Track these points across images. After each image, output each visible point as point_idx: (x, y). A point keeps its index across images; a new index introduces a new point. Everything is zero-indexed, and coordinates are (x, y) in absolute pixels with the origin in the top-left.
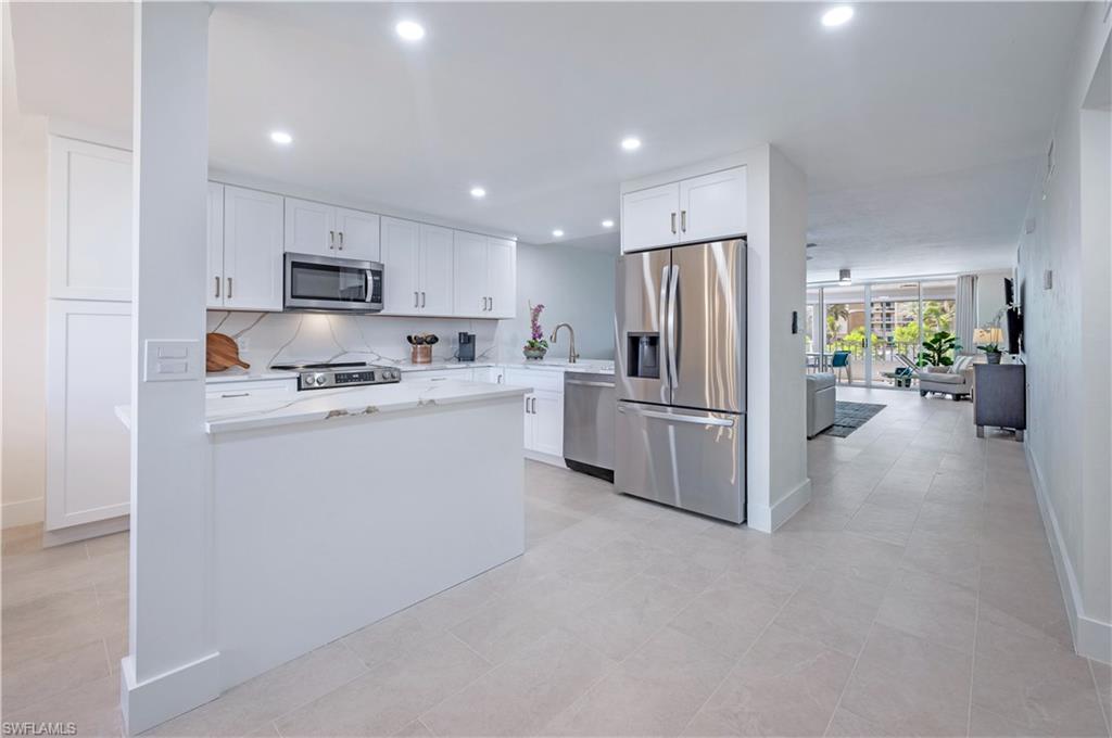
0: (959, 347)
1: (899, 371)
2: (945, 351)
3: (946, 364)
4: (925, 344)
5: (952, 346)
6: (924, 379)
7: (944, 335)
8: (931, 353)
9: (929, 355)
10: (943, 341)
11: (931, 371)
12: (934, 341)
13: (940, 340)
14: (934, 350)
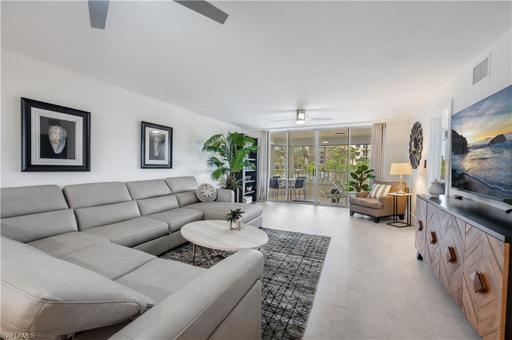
0: (374, 176)
1: (333, 191)
2: (365, 179)
3: (366, 190)
4: (352, 174)
5: (368, 176)
6: (353, 203)
7: (364, 168)
8: (355, 181)
9: (355, 183)
10: (364, 172)
11: (357, 196)
12: (358, 172)
13: (361, 172)
14: (358, 179)
